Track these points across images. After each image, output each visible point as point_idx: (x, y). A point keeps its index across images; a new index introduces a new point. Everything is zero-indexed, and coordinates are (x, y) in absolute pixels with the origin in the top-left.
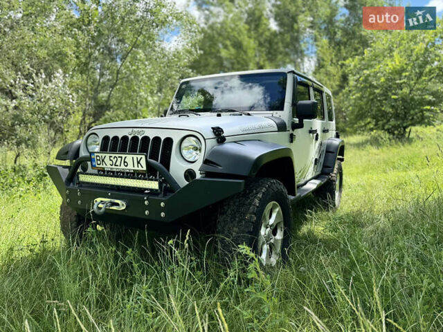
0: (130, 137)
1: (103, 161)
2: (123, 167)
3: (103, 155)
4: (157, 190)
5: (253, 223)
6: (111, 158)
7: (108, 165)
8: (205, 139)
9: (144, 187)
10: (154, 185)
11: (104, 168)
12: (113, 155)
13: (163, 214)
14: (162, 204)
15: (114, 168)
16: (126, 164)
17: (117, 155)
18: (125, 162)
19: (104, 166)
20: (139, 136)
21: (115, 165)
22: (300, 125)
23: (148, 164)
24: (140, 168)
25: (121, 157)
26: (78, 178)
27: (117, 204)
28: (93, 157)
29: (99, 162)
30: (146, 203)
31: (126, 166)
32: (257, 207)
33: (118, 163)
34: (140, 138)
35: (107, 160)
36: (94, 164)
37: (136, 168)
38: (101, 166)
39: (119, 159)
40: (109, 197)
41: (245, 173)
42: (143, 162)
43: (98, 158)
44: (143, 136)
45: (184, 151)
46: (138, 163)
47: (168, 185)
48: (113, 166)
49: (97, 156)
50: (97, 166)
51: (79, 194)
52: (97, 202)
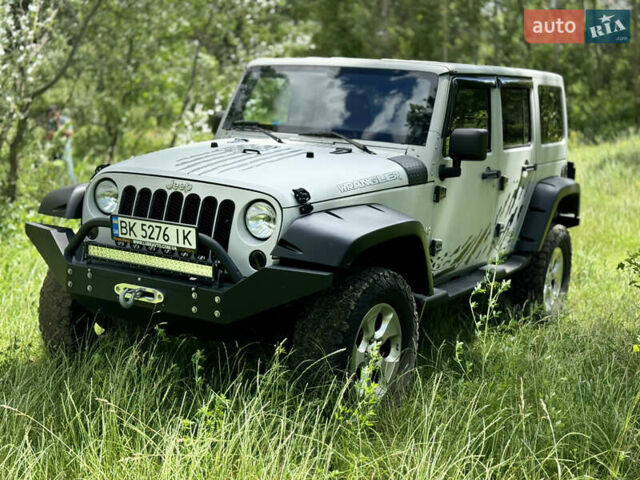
0: (169, 193)
1: (131, 229)
2: (161, 241)
3: (133, 221)
4: (209, 278)
5: (342, 332)
6: (145, 227)
7: (138, 237)
8: (282, 208)
9: (191, 272)
10: (206, 271)
11: (132, 240)
12: (148, 224)
13: (217, 313)
14: (217, 299)
15: (148, 242)
16: (166, 238)
17: (154, 224)
18: (165, 235)
19: (133, 237)
20: (182, 192)
21: (150, 238)
22: (455, 172)
23: (199, 240)
24: (187, 246)
25: (160, 228)
26: (87, 250)
27: (151, 295)
28: (115, 221)
29: (124, 231)
30: (194, 295)
31: (167, 241)
32: (352, 311)
33: (154, 235)
34: (185, 195)
35: (137, 229)
36: (116, 232)
37: (181, 245)
38: (127, 236)
39: (157, 230)
40: (137, 284)
41: (335, 263)
42: (192, 238)
43: (124, 225)
44: (189, 193)
45: (250, 222)
46: (185, 237)
47: (225, 271)
48: (147, 239)
49: (122, 222)
50: (120, 235)
51: (89, 275)
52: (119, 290)
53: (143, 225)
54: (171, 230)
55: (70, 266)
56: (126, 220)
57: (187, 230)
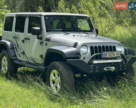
0: (101, 46)
1: (106, 55)
2: (113, 56)
3: (107, 53)
7: (108, 56)
12: (110, 53)
17: (112, 53)
19: (106, 56)
28: (102, 54)
29: (104, 55)
33: (111, 55)
35: (108, 55)
44: (106, 46)
46: (118, 54)
51: (97, 68)
52: (105, 69)
54: (115, 53)
55: (92, 67)
56: (105, 53)
57: (119, 52)
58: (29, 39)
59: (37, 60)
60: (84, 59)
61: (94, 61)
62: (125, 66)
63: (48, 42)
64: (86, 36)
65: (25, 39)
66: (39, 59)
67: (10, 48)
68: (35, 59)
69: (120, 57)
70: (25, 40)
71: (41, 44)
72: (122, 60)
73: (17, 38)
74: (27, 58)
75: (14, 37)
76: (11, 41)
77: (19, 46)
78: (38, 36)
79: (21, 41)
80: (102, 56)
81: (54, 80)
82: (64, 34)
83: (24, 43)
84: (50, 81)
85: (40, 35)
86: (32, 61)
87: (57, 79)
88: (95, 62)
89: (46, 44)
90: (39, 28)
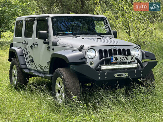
1: (117, 59)
3: (117, 57)
6: (121, 58)
12: (122, 57)
13: (141, 75)
16: (127, 59)
17: (124, 56)
18: (126, 58)
19: (117, 61)
21: (122, 60)
24: (132, 60)
25: (125, 57)
28: (112, 58)
29: (115, 60)
33: (124, 59)
34: (117, 50)
35: (119, 59)
38: (116, 61)
39: (124, 58)
42: (134, 58)
43: (115, 58)
46: (132, 58)
48: (121, 61)
49: (114, 57)
50: (113, 61)
51: (106, 74)
52: (116, 75)
53: (120, 57)
54: (128, 57)
55: (100, 73)
56: (116, 57)
57: (133, 56)
58: (37, 45)
59: (45, 68)
60: (91, 64)
61: (102, 67)
62: (141, 71)
63: (54, 47)
64: (97, 39)
65: (33, 44)
66: (47, 67)
67: (19, 56)
68: (43, 67)
69: (134, 61)
70: (33, 46)
71: (48, 49)
72: (137, 65)
73: (26, 44)
74: (36, 66)
75: (23, 43)
76: (21, 48)
77: (28, 53)
78: (45, 40)
79: (30, 47)
80: (112, 61)
81: (59, 89)
82: (73, 38)
83: (32, 49)
84: (56, 90)
85: (47, 39)
86: (40, 70)
87: (62, 87)
88: (104, 67)
89: (53, 49)
90: (45, 32)
